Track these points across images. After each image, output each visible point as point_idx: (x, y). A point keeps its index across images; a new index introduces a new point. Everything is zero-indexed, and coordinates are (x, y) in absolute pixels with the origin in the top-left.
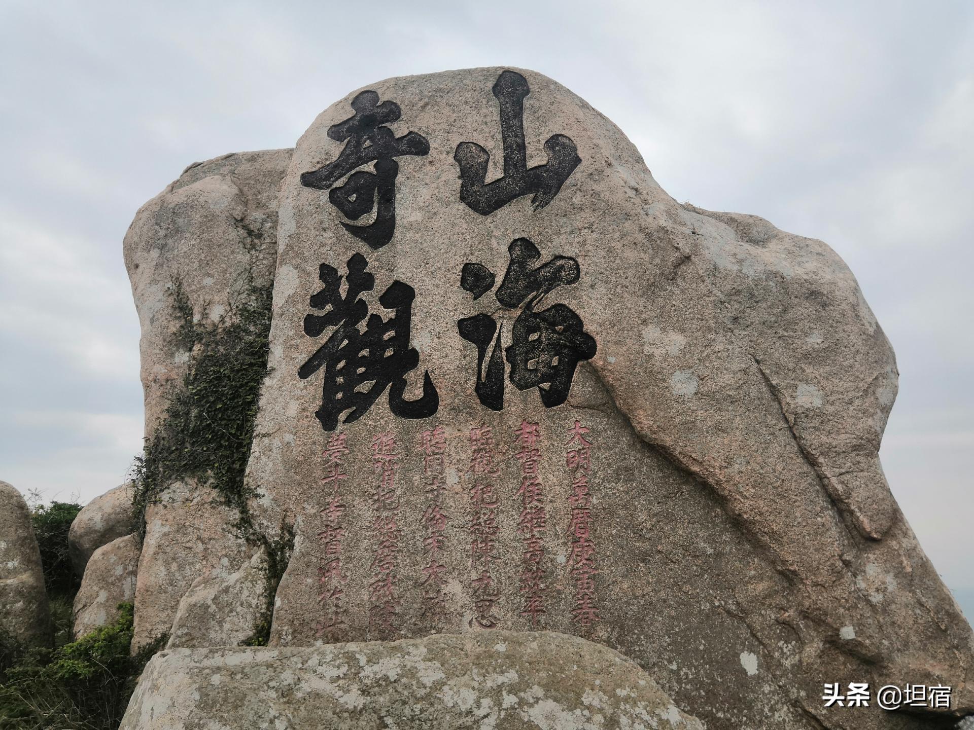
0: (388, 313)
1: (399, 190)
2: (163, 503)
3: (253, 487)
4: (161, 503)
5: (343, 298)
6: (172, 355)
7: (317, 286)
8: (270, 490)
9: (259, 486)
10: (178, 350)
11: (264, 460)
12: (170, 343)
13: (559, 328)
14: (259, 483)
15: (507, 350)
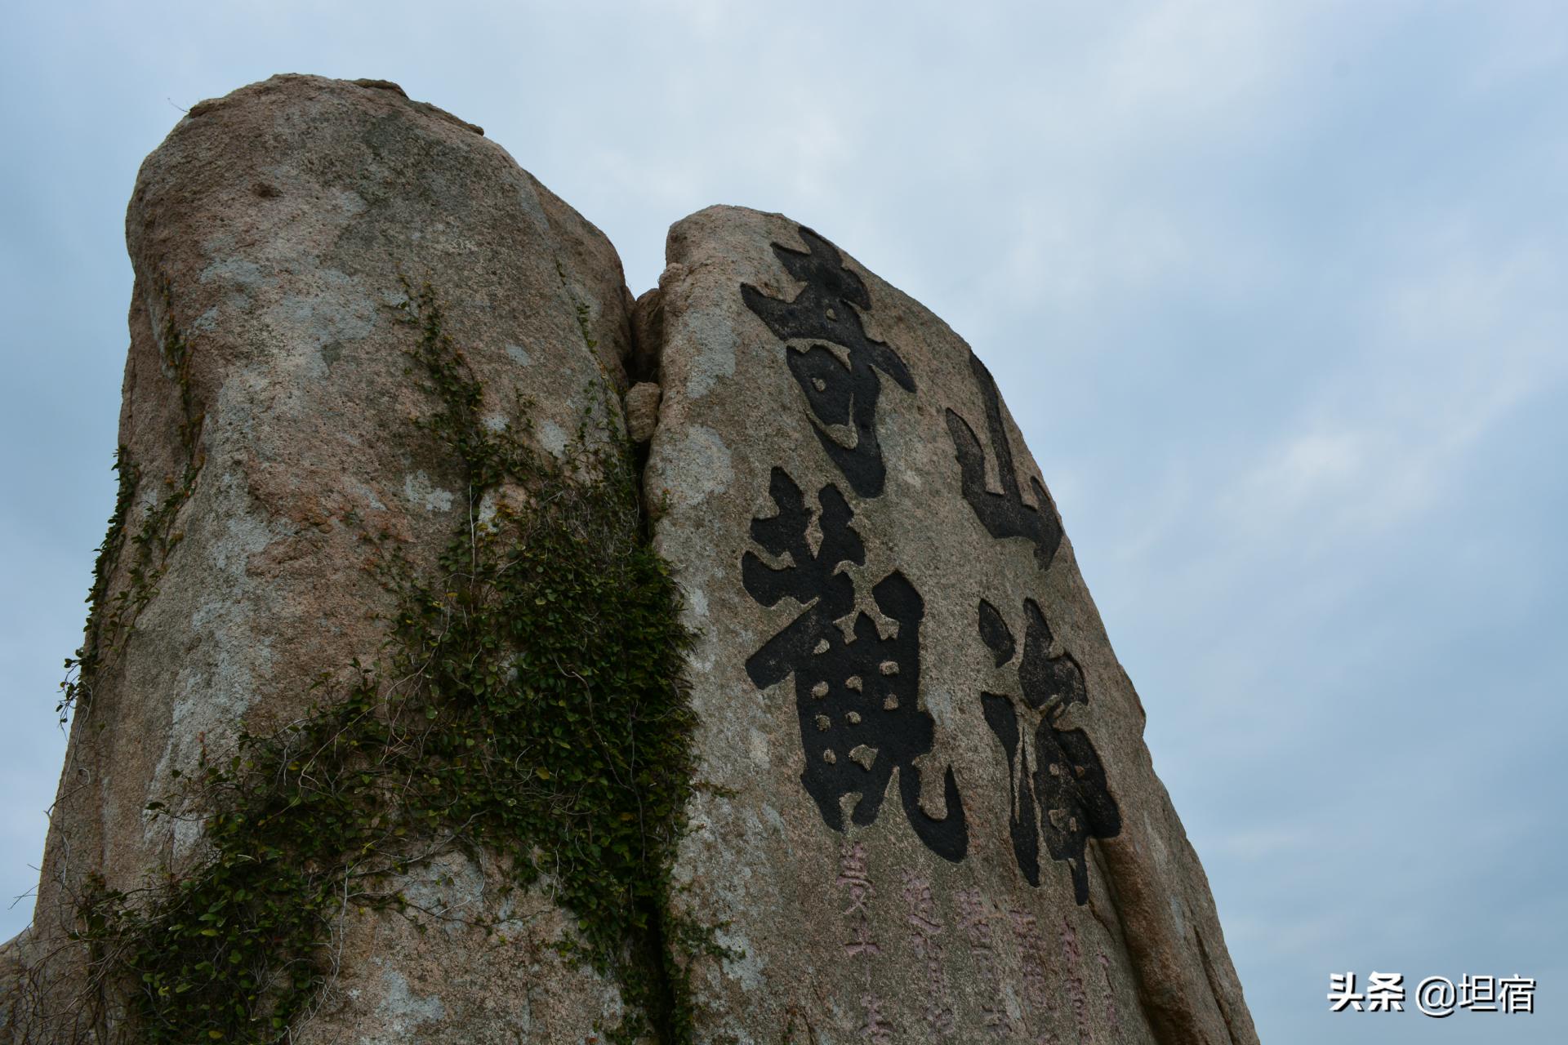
0: (887, 623)
1: (883, 422)
2: (411, 912)
3: (705, 926)
4: (401, 911)
5: (816, 554)
6: (398, 474)
7: (766, 506)
8: (759, 942)
9: (721, 926)
10: (414, 468)
11: (728, 856)
12: (399, 439)
13: (1079, 769)
14: (723, 918)
15: (1035, 774)
